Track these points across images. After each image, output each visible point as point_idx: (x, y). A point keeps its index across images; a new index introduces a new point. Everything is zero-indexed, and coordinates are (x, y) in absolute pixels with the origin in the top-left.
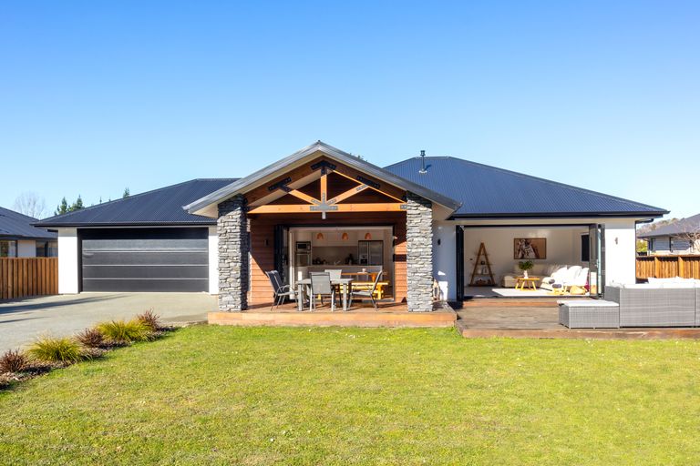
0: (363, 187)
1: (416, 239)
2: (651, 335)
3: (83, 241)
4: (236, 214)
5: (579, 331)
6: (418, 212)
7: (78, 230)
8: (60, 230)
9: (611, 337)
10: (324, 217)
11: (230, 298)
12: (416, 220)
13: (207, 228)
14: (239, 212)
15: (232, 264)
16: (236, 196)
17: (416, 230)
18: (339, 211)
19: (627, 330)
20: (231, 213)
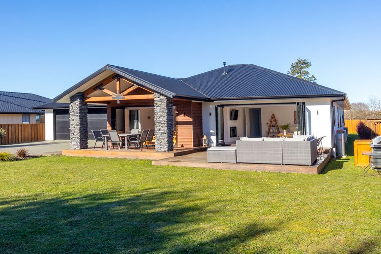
0: (136, 87)
1: (159, 113)
4: (78, 102)
6: (159, 99)
7: (53, 110)
8: (46, 110)
10: (118, 102)
11: (75, 143)
12: (159, 103)
14: (79, 101)
15: (76, 126)
16: (77, 93)
17: (159, 108)
18: (125, 99)
20: (75, 102)
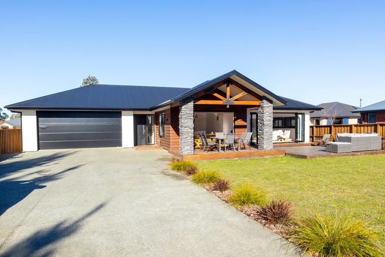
0: (245, 93)
1: (267, 118)
2: (361, 154)
3: (39, 119)
4: (191, 105)
5: (342, 154)
6: (268, 106)
7: (37, 111)
9: (350, 155)
10: (228, 107)
11: (188, 147)
12: (267, 109)
13: (121, 112)
14: (193, 103)
15: (189, 130)
17: (267, 113)
18: (235, 104)
19: (354, 153)
20: (189, 104)
